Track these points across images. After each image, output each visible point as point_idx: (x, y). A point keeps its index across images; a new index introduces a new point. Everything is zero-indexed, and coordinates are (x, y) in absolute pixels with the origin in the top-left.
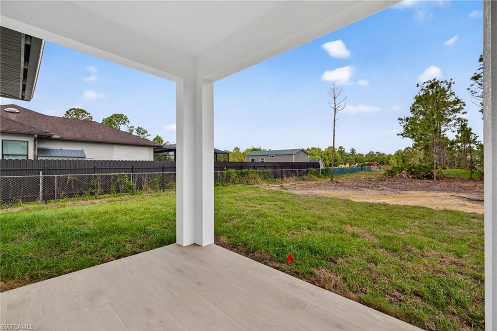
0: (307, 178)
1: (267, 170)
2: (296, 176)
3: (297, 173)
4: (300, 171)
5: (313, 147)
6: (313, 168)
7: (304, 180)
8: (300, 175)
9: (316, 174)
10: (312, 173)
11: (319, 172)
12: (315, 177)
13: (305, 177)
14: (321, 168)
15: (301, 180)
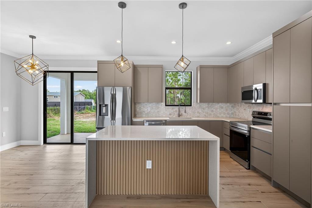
0: (84, 112)
1: (57, 108)
2: (77, 111)
3: (78, 109)
4: (80, 108)
5: (84, 89)
6: (88, 105)
7: (83, 113)
8: (79, 110)
9: (90, 109)
10: (87, 109)
11: (92, 108)
12: (90, 111)
13: (83, 111)
14: (93, 105)
15: (81, 113)
